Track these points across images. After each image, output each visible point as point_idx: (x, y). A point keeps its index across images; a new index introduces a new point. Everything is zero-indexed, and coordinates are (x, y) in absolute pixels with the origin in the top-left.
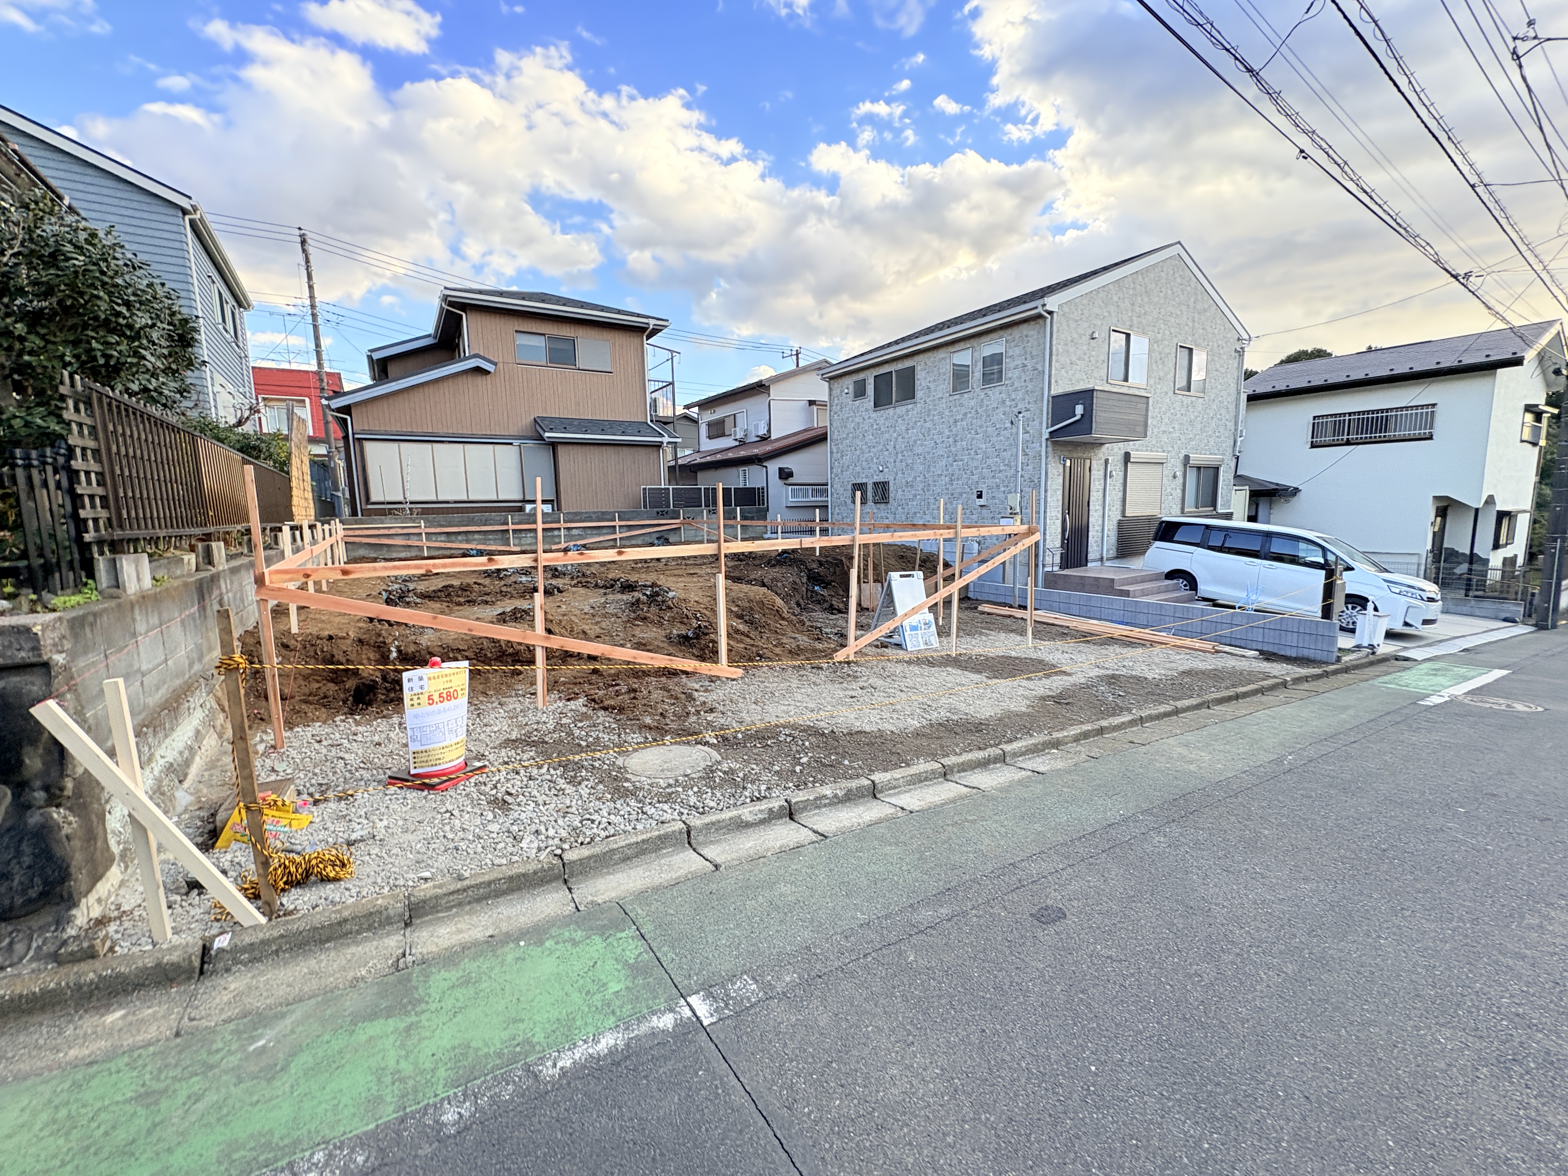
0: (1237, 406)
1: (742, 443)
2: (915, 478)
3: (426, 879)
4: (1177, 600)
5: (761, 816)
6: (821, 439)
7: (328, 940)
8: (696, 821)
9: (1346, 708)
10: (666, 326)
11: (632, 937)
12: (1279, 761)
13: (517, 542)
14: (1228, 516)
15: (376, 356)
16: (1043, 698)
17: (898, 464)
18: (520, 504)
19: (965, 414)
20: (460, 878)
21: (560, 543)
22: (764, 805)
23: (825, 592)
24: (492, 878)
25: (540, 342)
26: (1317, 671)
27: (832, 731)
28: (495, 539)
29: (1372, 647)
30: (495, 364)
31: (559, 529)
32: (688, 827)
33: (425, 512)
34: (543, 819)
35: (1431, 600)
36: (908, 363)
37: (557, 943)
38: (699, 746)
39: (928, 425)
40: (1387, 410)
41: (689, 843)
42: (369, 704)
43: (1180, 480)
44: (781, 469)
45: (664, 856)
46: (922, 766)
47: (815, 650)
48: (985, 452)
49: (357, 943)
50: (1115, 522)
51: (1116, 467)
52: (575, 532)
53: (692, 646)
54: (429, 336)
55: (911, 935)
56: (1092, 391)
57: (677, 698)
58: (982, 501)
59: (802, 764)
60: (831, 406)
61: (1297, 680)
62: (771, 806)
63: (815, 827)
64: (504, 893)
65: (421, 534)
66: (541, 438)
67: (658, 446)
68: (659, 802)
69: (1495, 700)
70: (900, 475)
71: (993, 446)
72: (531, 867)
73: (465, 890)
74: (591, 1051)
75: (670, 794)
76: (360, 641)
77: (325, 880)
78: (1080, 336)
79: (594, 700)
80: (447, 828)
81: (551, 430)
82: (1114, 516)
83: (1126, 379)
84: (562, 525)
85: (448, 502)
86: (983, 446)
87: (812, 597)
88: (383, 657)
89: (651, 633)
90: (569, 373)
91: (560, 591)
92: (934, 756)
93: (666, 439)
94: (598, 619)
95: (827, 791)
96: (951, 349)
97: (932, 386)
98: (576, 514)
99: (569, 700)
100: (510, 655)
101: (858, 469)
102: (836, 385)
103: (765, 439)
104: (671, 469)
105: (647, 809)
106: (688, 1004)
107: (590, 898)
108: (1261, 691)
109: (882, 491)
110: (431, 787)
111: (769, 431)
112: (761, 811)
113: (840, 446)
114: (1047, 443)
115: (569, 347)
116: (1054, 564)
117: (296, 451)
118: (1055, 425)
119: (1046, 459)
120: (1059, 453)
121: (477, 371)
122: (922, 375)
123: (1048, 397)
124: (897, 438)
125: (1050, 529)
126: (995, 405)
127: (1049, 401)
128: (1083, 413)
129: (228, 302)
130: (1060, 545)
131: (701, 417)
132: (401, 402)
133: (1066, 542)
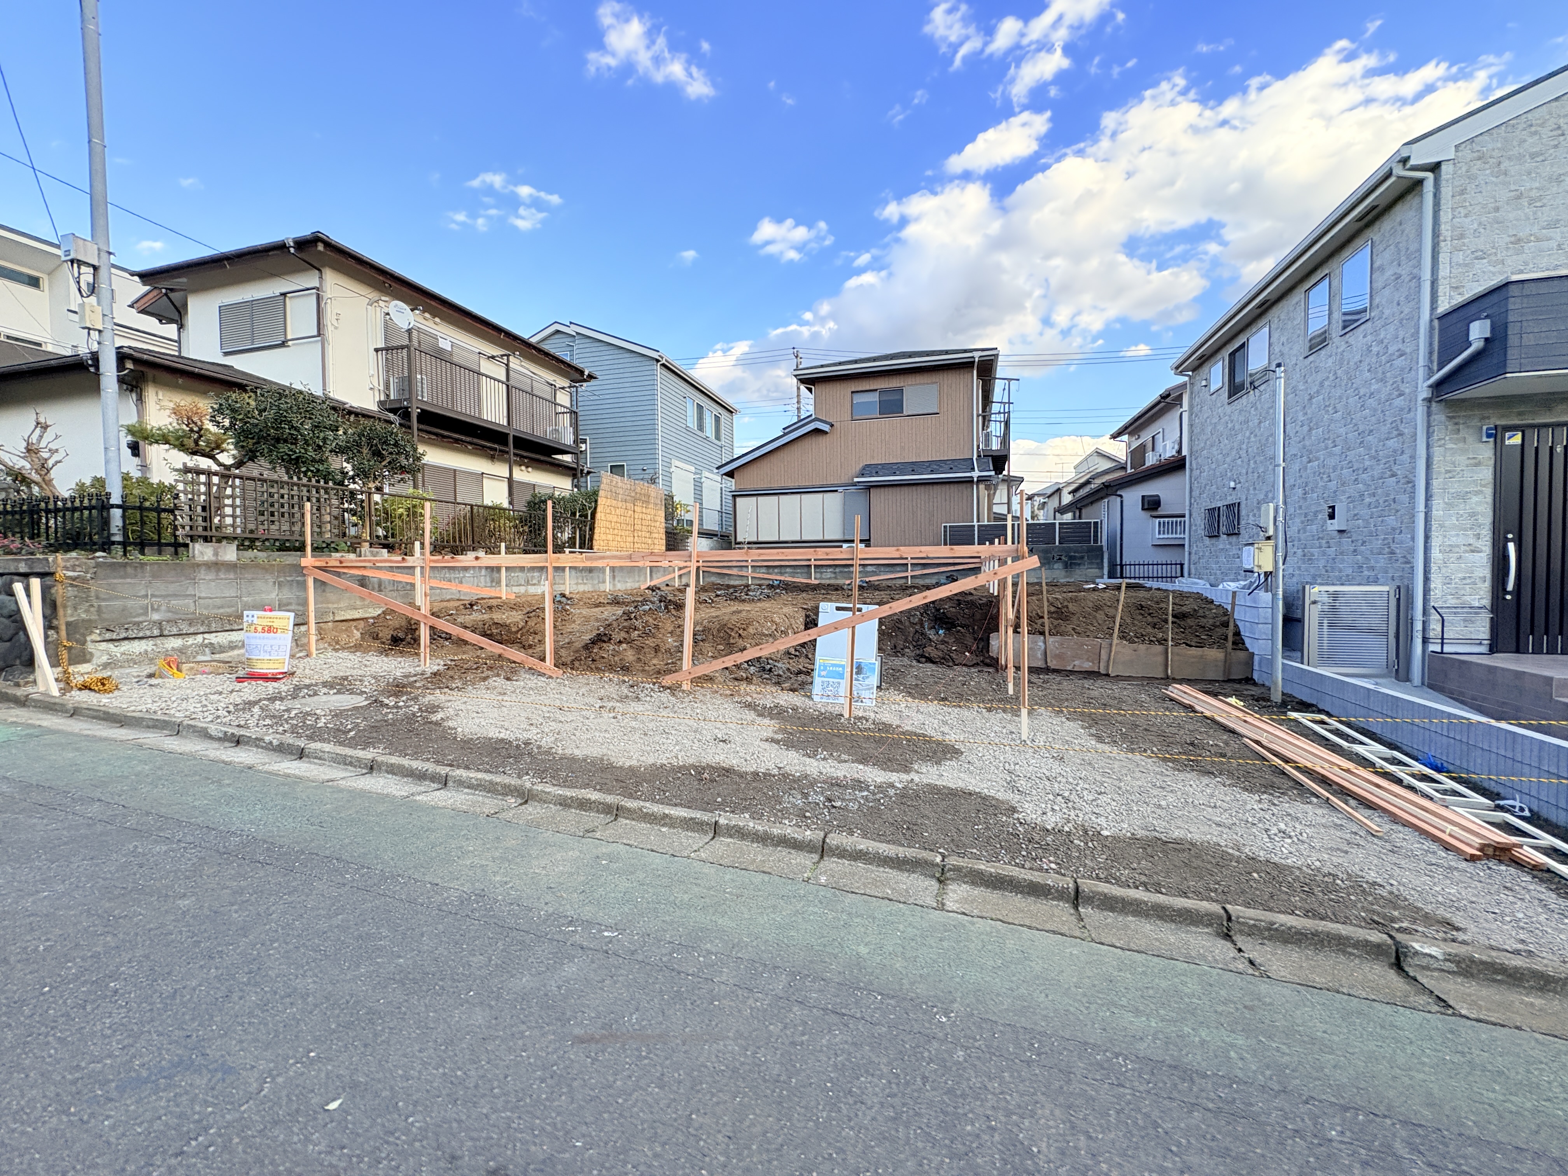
2: (1267, 494)
13: (818, 575)
17: (1250, 475)
18: (840, 544)
25: (874, 397)
30: (831, 424)
44: (1143, 497)
52: (869, 569)
56: (1507, 284)
60: (1193, 407)
67: (969, 481)
70: (1252, 492)
81: (862, 475)
86: (1342, 431)
90: (895, 421)
96: (1306, 285)
97: (1286, 350)
101: (1214, 488)
102: (1197, 378)
109: (1235, 517)
113: (1199, 460)
114: (1429, 408)
115: (898, 397)
116: (1471, 641)
117: (620, 504)
118: (1439, 370)
119: (1428, 438)
120: (1475, 422)
121: (817, 432)
122: (1275, 336)
123: (1431, 321)
124: (1249, 438)
125: (1444, 570)
126: (1358, 358)
127: (1432, 328)
128: (1488, 335)
129: (711, 411)
130: (1487, 602)
131: (1129, 445)
132: (765, 465)
133: (1508, 597)
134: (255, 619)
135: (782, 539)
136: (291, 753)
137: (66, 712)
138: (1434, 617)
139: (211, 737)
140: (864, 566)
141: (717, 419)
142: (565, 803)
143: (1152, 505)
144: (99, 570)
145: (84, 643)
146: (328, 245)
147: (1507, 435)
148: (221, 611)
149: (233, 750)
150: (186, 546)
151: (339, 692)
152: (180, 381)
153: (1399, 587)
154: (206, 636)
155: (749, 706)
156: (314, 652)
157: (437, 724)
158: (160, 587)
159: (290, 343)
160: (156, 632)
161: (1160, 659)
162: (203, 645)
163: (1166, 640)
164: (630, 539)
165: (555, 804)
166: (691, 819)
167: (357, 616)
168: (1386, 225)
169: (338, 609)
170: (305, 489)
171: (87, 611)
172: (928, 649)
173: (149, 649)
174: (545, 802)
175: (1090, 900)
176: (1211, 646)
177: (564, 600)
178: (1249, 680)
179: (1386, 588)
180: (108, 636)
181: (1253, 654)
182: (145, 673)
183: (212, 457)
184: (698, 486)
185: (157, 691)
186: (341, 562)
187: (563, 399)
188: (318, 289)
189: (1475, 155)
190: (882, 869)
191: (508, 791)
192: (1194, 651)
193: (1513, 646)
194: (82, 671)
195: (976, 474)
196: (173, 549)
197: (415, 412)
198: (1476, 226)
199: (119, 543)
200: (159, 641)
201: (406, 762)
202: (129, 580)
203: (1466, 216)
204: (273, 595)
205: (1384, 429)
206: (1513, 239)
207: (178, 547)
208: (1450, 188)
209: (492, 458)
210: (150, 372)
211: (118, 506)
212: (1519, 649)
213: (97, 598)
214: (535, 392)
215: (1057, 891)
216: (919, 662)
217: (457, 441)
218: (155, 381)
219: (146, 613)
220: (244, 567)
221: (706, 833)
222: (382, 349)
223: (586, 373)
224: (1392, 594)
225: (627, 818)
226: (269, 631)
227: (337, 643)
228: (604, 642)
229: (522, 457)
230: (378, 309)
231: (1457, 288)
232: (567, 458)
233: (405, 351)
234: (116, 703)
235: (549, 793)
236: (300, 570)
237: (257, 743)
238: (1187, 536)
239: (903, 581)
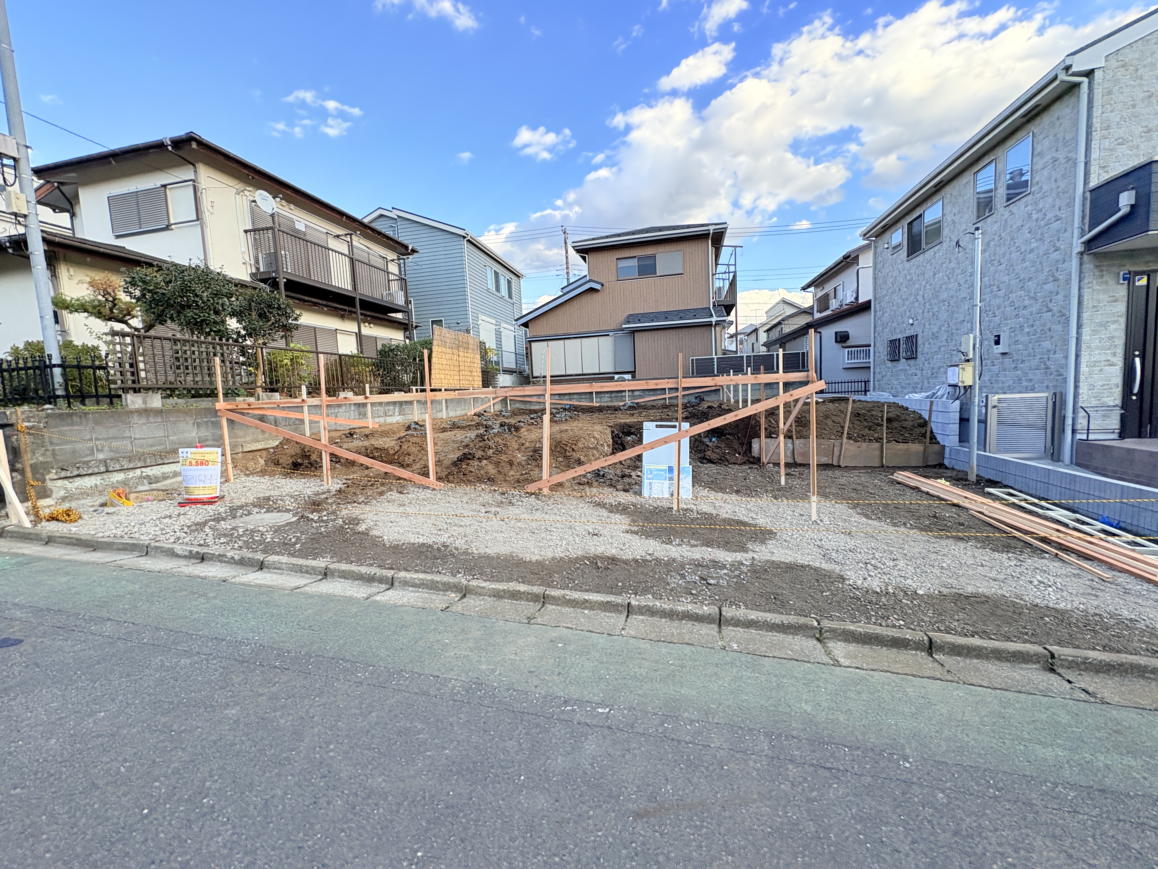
10: (728, 228)
13: (598, 400)
17: (926, 314)
18: (612, 375)
25: (634, 263)
30: (602, 284)
39: (952, 265)
44: (836, 333)
52: (636, 393)
56: (1150, 164)
58: (1000, 349)
60: (877, 264)
70: (927, 327)
81: (633, 322)
85: (572, 375)
86: (1006, 279)
90: (652, 280)
96: (975, 169)
97: (957, 219)
101: (895, 324)
102: (880, 242)
109: (913, 346)
111: (857, 298)
113: (882, 304)
114: (1081, 259)
115: (652, 262)
116: (1105, 431)
117: (448, 350)
118: (1090, 231)
119: (1080, 282)
120: (1115, 269)
121: (592, 290)
122: (948, 208)
123: (1084, 192)
124: (925, 286)
125: (1090, 380)
126: (1019, 223)
127: (1084, 198)
128: (1133, 203)
129: (505, 276)
130: (1119, 402)
131: (815, 295)
132: (552, 316)
133: (1134, 398)
134: (189, 454)
135: (568, 373)
136: (252, 566)
137: (41, 540)
138: (1082, 413)
139: (178, 556)
140: (633, 391)
141: (509, 282)
142: (498, 595)
143: (842, 338)
144: (50, 420)
145: (44, 481)
146: (201, 143)
147: (1137, 278)
148: (154, 448)
149: (200, 565)
150: (120, 396)
151: (268, 511)
152: (88, 259)
153: (1055, 394)
154: (143, 469)
155: (600, 505)
156: (232, 478)
157: (363, 533)
158: (102, 431)
159: (173, 227)
160: (103, 469)
161: (877, 453)
162: (141, 477)
163: (882, 439)
164: (456, 377)
165: (490, 596)
166: (608, 602)
167: (260, 447)
168: (1046, 119)
169: (244, 442)
170: (211, 346)
171: (43, 455)
172: (709, 453)
173: (98, 483)
174: (481, 595)
175: (941, 648)
176: (913, 441)
177: (417, 426)
178: (941, 465)
179: (1046, 395)
180: (63, 474)
181: (944, 446)
182: (97, 503)
183: (126, 323)
184: (498, 335)
185: (115, 518)
186: (249, 405)
187: (393, 268)
188: (194, 181)
189: (1120, 63)
190: (770, 634)
191: (447, 587)
192: (901, 446)
193: (1136, 432)
194: (46, 505)
195: (714, 319)
196: (108, 400)
197: (282, 282)
198: (1118, 119)
199: (63, 396)
200: (105, 476)
201: (354, 568)
202: (76, 428)
203: (1112, 111)
204: (194, 434)
205: (1042, 277)
206: (1145, 129)
207: (113, 398)
208: (1100, 90)
209: (342, 317)
210: (61, 252)
211: (59, 366)
212: (1140, 436)
213: (51, 443)
214: (372, 263)
215: (915, 642)
216: (701, 463)
217: (315, 304)
218: (66, 260)
219: (92, 454)
220: (169, 412)
221: (621, 612)
222: (250, 231)
223: (410, 248)
224: (1050, 398)
225: (553, 604)
226: (202, 464)
227: (247, 469)
228: (469, 459)
229: (366, 315)
230: (244, 198)
231: (1104, 167)
232: (399, 316)
233: (270, 232)
234: (85, 531)
235: (483, 588)
236: (215, 412)
237: (220, 558)
238: (871, 360)
239: (663, 401)
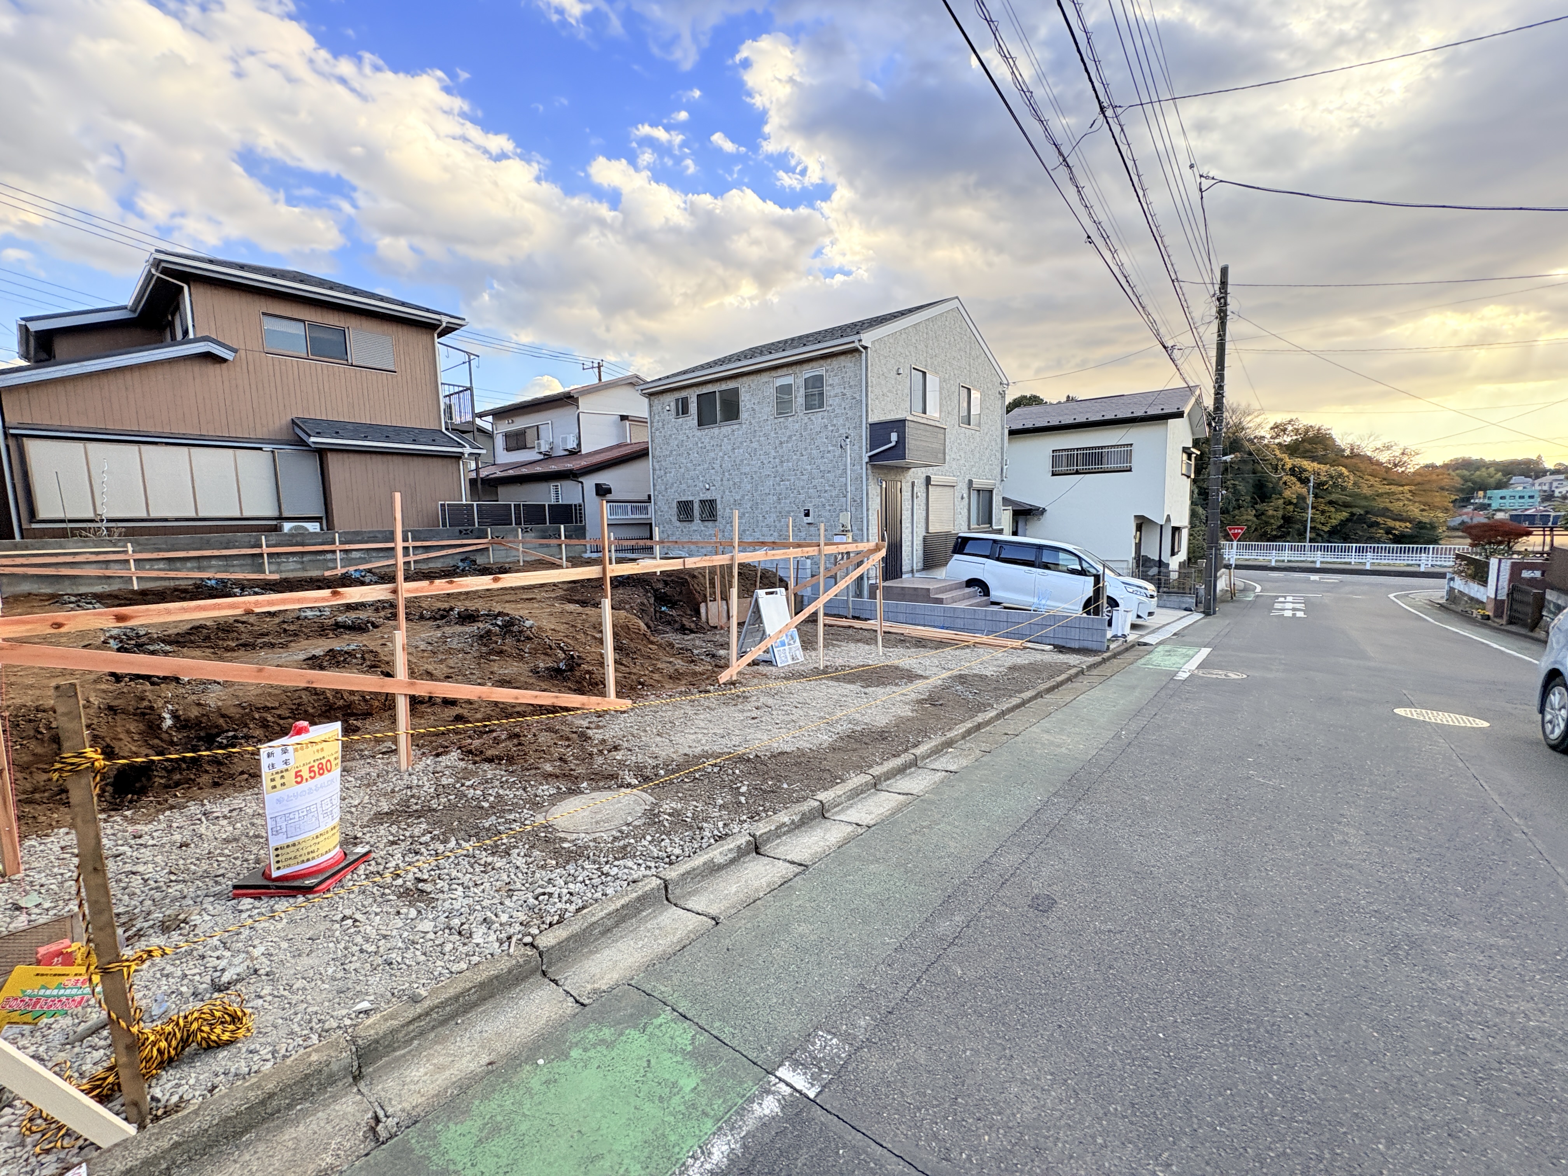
0: (1002, 439)
1: (548, 457)
2: (743, 496)
3: (366, 1012)
4: (978, 605)
5: (731, 856)
6: (641, 454)
7: (246, 1130)
8: (672, 874)
9: (1134, 687)
10: (461, 326)
11: (672, 1020)
12: (1117, 736)
13: (274, 568)
14: (1000, 532)
15: (34, 327)
16: (920, 702)
17: (725, 483)
18: (274, 523)
19: (790, 437)
20: (415, 999)
21: (336, 568)
22: (731, 844)
23: (673, 613)
24: (459, 990)
25: (297, 329)
26: (1098, 659)
27: (757, 756)
28: (241, 565)
29: (1124, 636)
30: (235, 351)
31: (334, 552)
32: (665, 881)
33: (130, 533)
34: (486, 903)
35: (1152, 597)
36: (731, 385)
37: (585, 1050)
38: (623, 789)
39: (755, 445)
40: (1102, 447)
41: (667, 899)
42: (143, 792)
43: (966, 500)
44: (597, 485)
45: (645, 920)
46: (856, 780)
47: (695, 674)
48: (811, 473)
49: (296, 1122)
50: (921, 538)
51: (920, 489)
52: (355, 555)
53: (565, 679)
54: (124, 308)
55: (945, 949)
56: (905, 420)
57: (568, 739)
58: (809, 519)
59: (743, 794)
60: (652, 423)
61: (1091, 667)
62: (738, 843)
63: (788, 858)
64: (475, 1005)
65: (127, 561)
66: (302, 443)
67: (458, 457)
68: (616, 859)
69: (1216, 671)
70: (727, 493)
71: (818, 468)
72: (504, 965)
73: (427, 1014)
74: (708, 1166)
75: (624, 847)
76: (112, 709)
77: (212, 1046)
78: (889, 371)
79: (470, 752)
80: (359, 939)
81: (318, 434)
82: (920, 532)
83: (924, 412)
84: (338, 546)
85: (166, 520)
86: (809, 467)
87: (661, 618)
88: (150, 727)
89: (512, 668)
90: (338, 368)
91: (375, 626)
92: (860, 769)
93: (467, 450)
94: (441, 657)
95: (784, 817)
96: (774, 374)
97: (756, 407)
98: (357, 533)
99: (438, 755)
100: (340, 708)
101: (684, 486)
102: (656, 401)
103: (576, 453)
104: (473, 482)
105: (606, 869)
106: (780, 1080)
107: (589, 987)
108: (1069, 679)
109: (710, 509)
110: (307, 890)
111: (579, 445)
112: (730, 850)
113: (663, 464)
114: (867, 468)
118: (873, 450)
119: (867, 481)
120: (877, 476)
121: (209, 357)
122: (747, 397)
123: (866, 424)
124: (722, 457)
126: (818, 429)
127: (867, 428)
128: (898, 440)
131: (496, 427)
132: (87, 390)
135: (155, 515)
143: (603, 491)
147: (883, 483)
168: (835, 364)
208: (870, 361)
226: (321, 770)
231: (872, 415)
238: (652, 517)
